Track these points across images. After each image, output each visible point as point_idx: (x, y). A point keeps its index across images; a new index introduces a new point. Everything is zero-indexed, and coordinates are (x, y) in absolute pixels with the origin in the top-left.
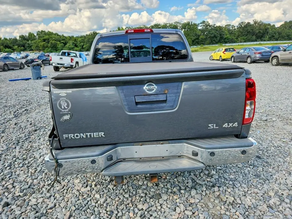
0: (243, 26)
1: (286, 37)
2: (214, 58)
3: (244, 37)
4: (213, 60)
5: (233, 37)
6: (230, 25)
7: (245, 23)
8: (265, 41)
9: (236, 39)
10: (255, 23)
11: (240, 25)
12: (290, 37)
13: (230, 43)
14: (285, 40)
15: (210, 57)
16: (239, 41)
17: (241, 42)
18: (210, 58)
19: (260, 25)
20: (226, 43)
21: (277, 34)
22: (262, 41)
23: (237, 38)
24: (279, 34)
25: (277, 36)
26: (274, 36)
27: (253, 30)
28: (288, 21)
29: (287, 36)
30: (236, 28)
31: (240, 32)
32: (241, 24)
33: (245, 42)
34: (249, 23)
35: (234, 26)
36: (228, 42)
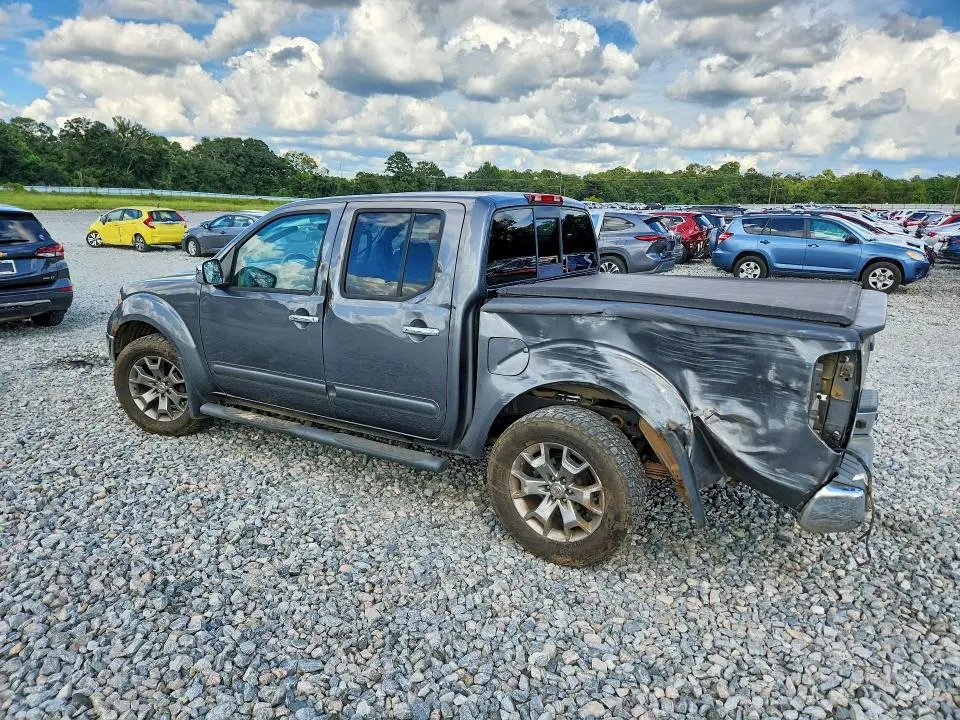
0: (83, 133)
1: (218, 184)
2: (106, 241)
3: (93, 169)
4: (103, 245)
5: (56, 165)
6: (31, 121)
7: (88, 123)
8: (163, 188)
9: (65, 172)
10: (123, 127)
11: (72, 127)
12: (228, 182)
13: (47, 185)
14: (218, 190)
15: (89, 236)
16: (81, 181)
17: (87, 184)
18: (90, 240)
19: (140, 138)
20: (32, 182)
21: (193, 172)
22: (155, 186)
23: (71, 171)
24: (197, 172)
25: (193, 177)
26: (185, 177)
27: (119, 150)
28: (212, 140)
29: (220, 181)
30: (56, 133)
31: (76, 149)
32: (75, 125)
33: (101, 185)
34: (100, 126)
35: (49, 128)
36: (41, 179)
